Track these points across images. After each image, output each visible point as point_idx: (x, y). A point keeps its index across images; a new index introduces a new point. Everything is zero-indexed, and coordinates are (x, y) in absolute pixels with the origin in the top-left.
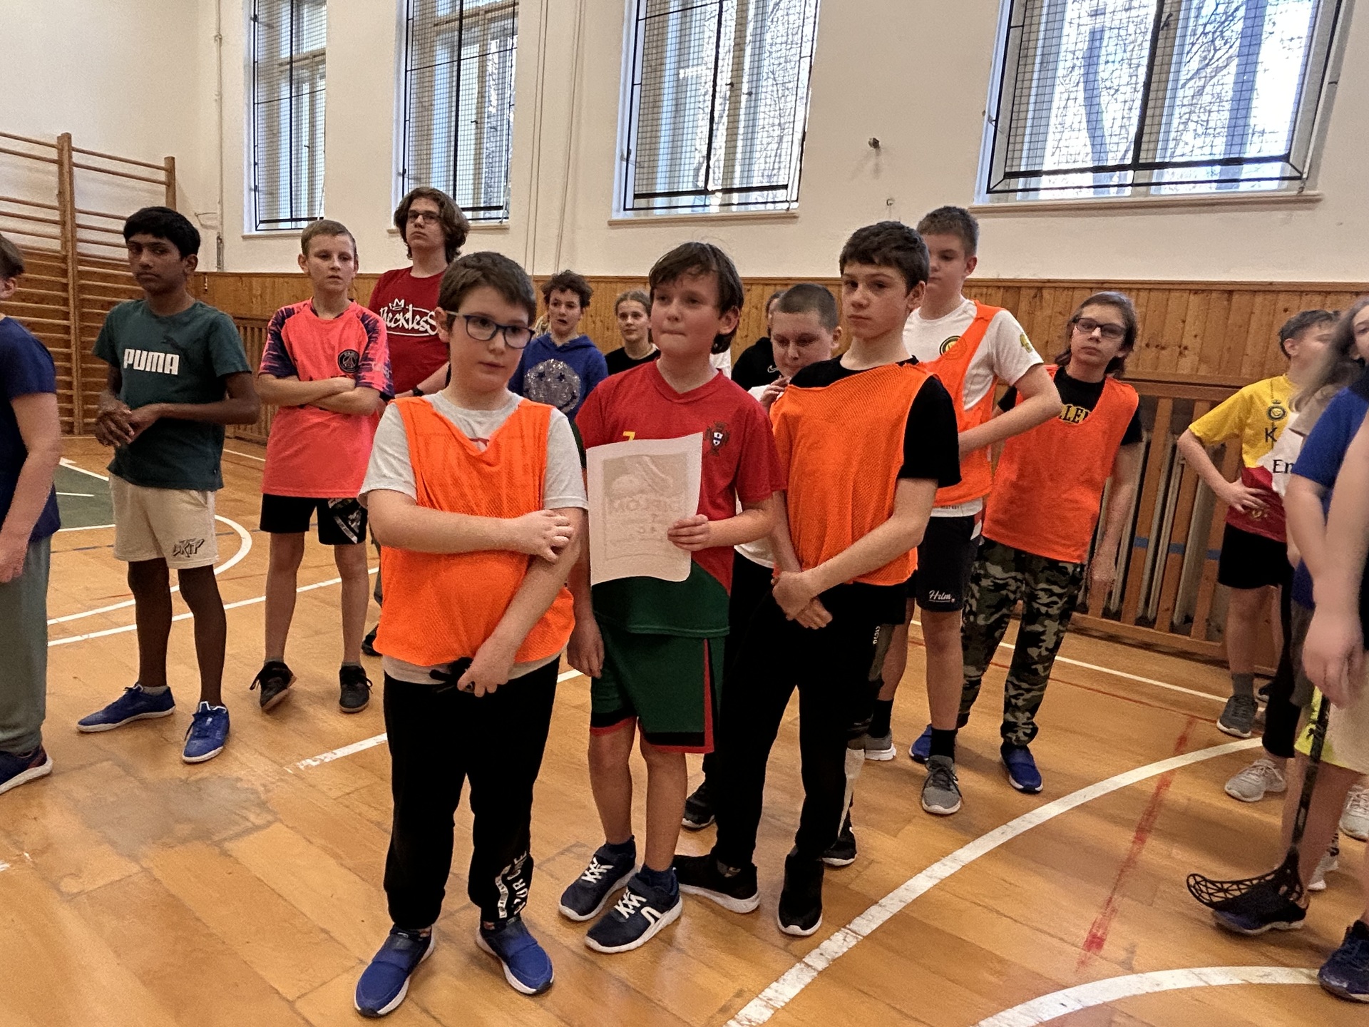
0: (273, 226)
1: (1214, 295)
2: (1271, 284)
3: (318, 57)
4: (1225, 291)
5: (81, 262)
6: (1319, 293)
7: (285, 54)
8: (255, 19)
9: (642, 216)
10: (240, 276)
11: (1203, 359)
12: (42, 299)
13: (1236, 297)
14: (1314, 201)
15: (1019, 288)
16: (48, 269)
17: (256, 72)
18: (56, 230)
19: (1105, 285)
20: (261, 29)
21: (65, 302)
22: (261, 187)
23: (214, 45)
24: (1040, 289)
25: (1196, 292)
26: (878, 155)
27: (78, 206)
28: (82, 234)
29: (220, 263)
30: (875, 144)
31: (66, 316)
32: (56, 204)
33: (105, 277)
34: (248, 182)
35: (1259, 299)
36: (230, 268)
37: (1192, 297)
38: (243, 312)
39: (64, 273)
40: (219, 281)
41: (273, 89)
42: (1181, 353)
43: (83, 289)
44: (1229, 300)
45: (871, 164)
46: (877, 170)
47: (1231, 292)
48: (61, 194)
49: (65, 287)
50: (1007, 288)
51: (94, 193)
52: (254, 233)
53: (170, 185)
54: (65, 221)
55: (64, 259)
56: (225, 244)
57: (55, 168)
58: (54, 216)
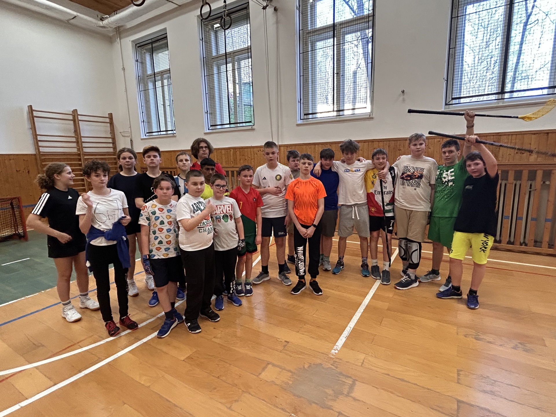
4: (545, 133)
5: (85, 155)
7: (149, 73)
8: (137, 61)
13: (550, 135)
16: (73, 159)
17: (140, 80)
18: (74, 145)
20: (140, 64)
22: (146, 121)
23: (122, 72)
25: (534, 134)
26: (404, 95)
27: (83, 135)
32: (73, 135)
34: (141, 119)
39: (80, 160)
41: (145, 86)
44: (548, 136)
45: (401, 98)
46: (404, 100)
48: (75, 131)
51: (86, 130)
52: (145, 137)
53: (111, 123)
54: (78, 141)
55: (79, 155)
56: (134, 142)
57: (72, 122)
58: (74, 140)
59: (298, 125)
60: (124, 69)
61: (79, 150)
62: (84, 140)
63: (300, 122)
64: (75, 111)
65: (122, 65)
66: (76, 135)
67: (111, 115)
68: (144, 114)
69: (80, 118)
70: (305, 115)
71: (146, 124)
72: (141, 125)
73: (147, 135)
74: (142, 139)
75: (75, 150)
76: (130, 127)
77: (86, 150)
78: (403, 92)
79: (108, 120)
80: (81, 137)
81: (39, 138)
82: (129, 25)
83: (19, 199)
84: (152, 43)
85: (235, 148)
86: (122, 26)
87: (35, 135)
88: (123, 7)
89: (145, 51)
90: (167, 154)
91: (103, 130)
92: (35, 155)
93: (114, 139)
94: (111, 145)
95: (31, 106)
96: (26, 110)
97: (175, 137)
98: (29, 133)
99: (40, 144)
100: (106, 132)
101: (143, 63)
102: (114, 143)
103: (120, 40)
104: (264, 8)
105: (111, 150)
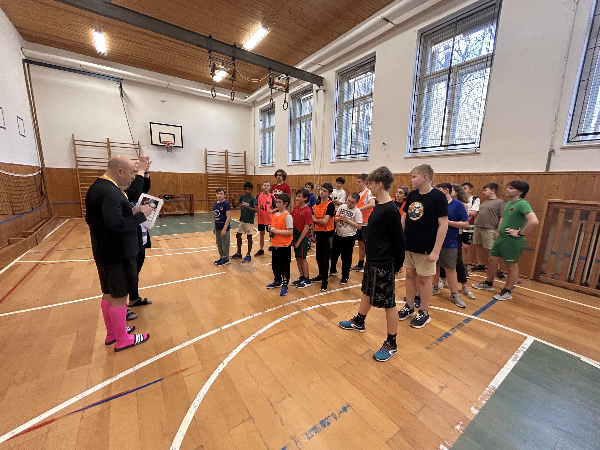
0: (265, 164)
1: (456, 176)
3: (273, 127)
4: (458, 175)
5: (229, 175)
6: (479, 175)
7: (267, 127)
8: (261, 120)
9: (338, 160)
10: (258, 176)
12: (222, 183)
13: (461, 176)
14: (479, 154)
16: (223, 177)
17: (262, 131)
18: (224, 169)
20: (262, 122)
21: (226, 184)
22: (262, 156)
23: (253, 127)
25: (452, 175)
26: (386, 146)
27: (229, 164)
28: (229, 169)
29: (254, 173)
31: (226, 187)
32: (225, 164)
33: (233, 178)
34: (260, 155)
35: (466, 177)
36: (257, 174)
37: (452, 177)
38: (259, 184)
39: (226, 178)
40: (255, 177)
41: (265, 135)
43: (229, 181)
44: (460, 177)
45: (384, 148)
46: (385, 149)
47: (460, 175)
48: (226, 162)
49: (226, 181)
51: (231, 161)
52: (261, 166)
53: (245, 157)
54: (227, 168)
55: (226, 175)
56: (256, 169)
57: (225, 157)
58: (225, 166)
59: (331, 163)
60: (254, 125)
61: (226, 172)
62: (229, 167)
63: (333, 161)
64: (227, 150)
65: (253, 122)
66: (226, 164)
67: (245, 152)
68: (262, 152)
69: (229, 154)
70: (336, 156)
71: (262, 158)
72: (260, 158)
73: (263, 165)
74: (259, 167)
75: (224, 172)
76: (255, 160)
77: (230, 172)
78: (384, 144)
79: (243, 155)
80: (228, 165)
81: (208, 165)
82: (259, 100)
83: (193, 195)
84: (268, 110)
85: (299, 175)
86: (256, 100)
87: (206, 164)
88: (257, 90)
89: (266, 114)
90: (269, 177)
91: (240, 161)
92: (205, 174)
93: (245, 166)
94: (244, 170)
95: (206, 149)
96: (204, 150)
97: (274, 167)
98: (204, 162)
99: (208, 168)
100: (242, 162)
101: (265, 121)
102: (245, 169)
103: (254, 108)
104: (317, 91)
105: (244, 173)
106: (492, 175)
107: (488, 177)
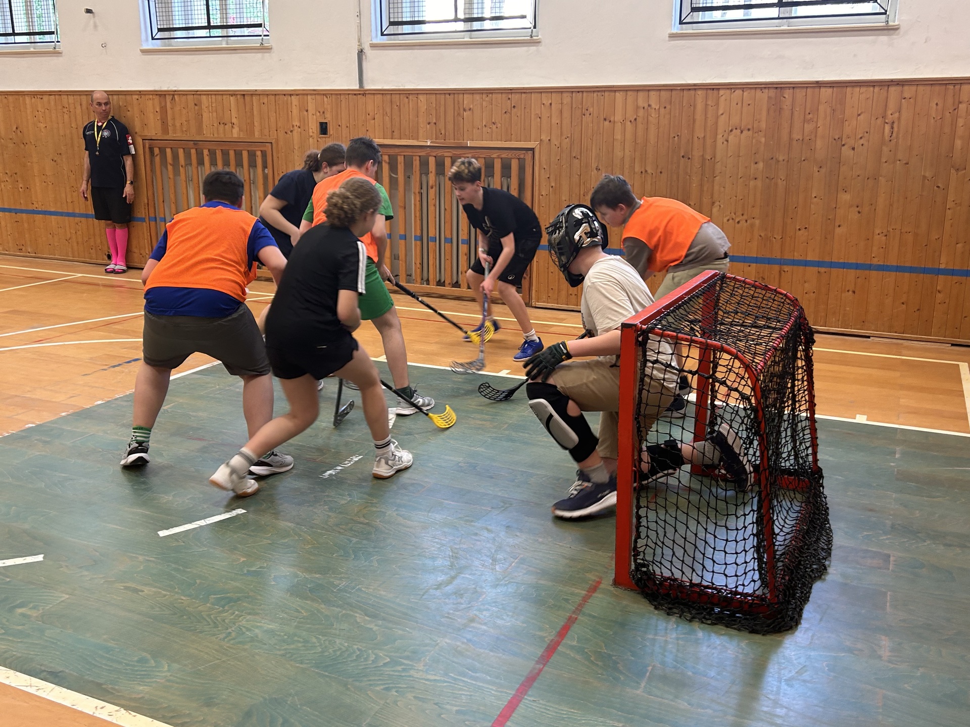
1: (239, 97)
2: (256, 90)
6: (273, 95)
11: (240, 130)
14: (267, 48)
15: (165, 95)
19: (198, 93)
24: (173, 95)
26: (94, 17)
30: (89, 11)
35: (255, 98)
37: (231, 98)
42: (232, 127)
44: (244, 98)
46: (95, 26)
47: (244, 95)
50: (160, 95)
106: (291, 95)
107: (285, 98)
